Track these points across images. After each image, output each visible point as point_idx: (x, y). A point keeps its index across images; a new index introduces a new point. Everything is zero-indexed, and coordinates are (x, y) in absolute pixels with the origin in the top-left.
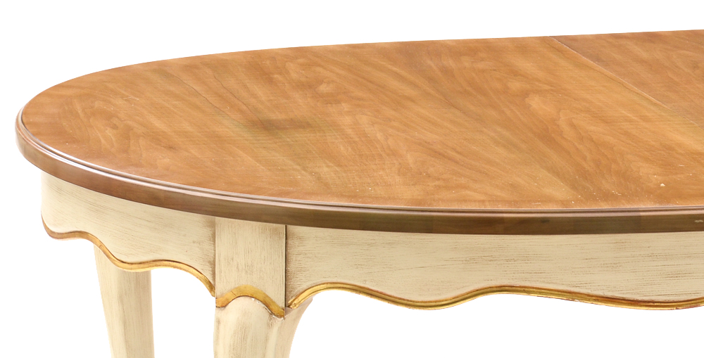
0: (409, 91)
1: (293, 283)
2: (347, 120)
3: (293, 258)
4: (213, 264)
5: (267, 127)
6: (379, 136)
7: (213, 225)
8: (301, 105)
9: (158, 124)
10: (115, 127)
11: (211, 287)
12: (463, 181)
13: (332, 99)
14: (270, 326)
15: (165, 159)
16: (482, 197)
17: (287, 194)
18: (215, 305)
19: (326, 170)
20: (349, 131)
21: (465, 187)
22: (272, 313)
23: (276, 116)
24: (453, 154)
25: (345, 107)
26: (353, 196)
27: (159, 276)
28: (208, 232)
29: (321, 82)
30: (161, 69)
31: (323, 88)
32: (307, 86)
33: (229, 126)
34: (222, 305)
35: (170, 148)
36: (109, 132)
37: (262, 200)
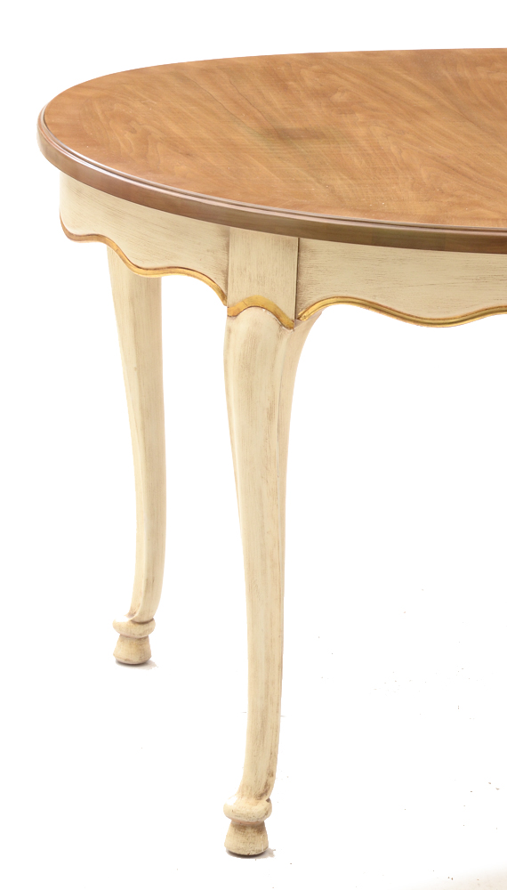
0: (423, 102)
1: (304, 295)
2: (360, 132)
3: (304, 271)
4: (226, 273)
5: (281, 136)
6: (393, 149)
7: (227, 235)
8: (315, 115)
9: (176, 130)
10: (133, 131)
11: (224, 297)
12: (476, 198)
13: (346, 109)
14: (279, 337)
15: (181, 166)
16: (496, 216)
17: (301, 206)
18: (226, 314)
19: (340, 183)
20: (363, 143)
21: (479, 205)
22: (282, 325)
23: (291, 125)
24: (466, 169)
25: (359, 117)
26: (367, 211)
27: (169, 283)
28: (221, 241)
29: (335, 91)
30: (178, 72)
31: (338, 97)
32: (322, 95)
33: (244, 134)
34: (233, 315)
35: (188, 155)
36: (128, 136)
37: (277, 212)
